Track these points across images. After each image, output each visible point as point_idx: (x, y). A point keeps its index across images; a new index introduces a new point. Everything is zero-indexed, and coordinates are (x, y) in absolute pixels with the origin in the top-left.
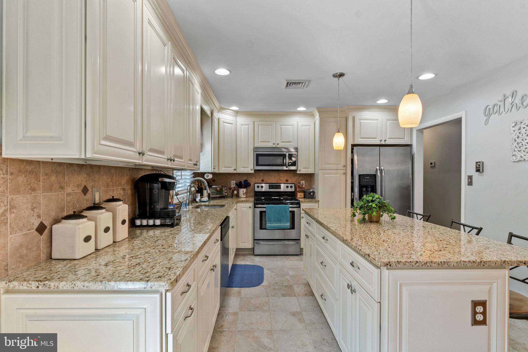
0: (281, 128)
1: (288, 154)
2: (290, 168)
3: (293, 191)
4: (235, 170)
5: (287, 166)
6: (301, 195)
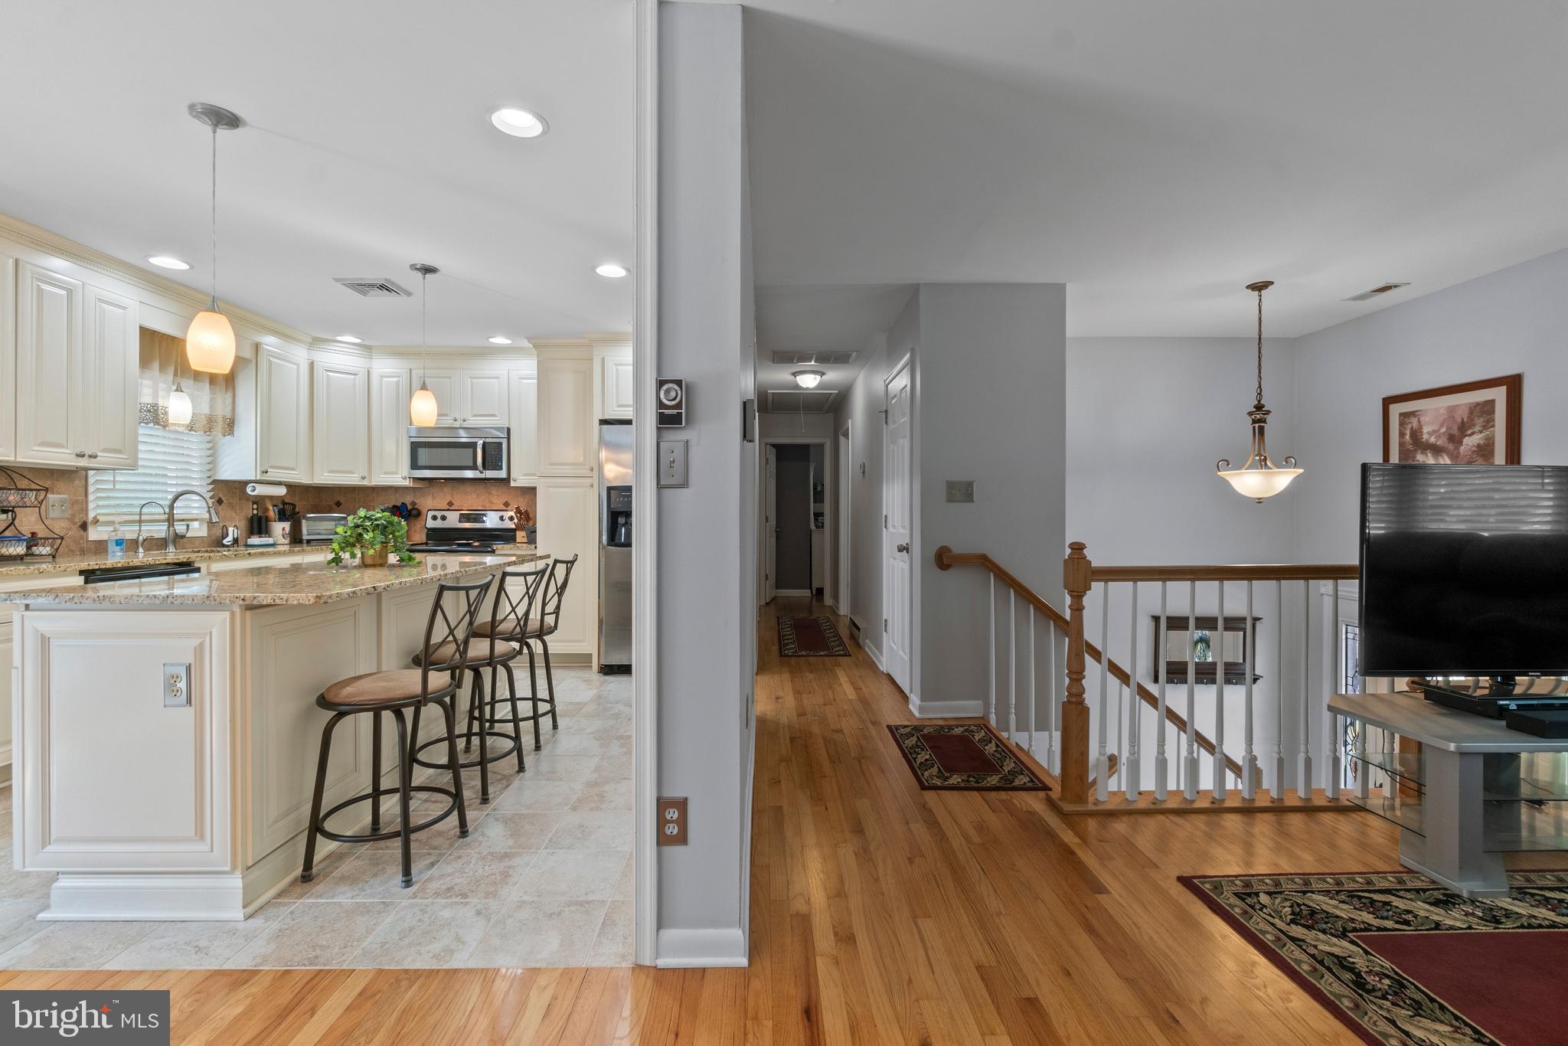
0: (472, 383)
1: (481, 442)
2: (489, 474)
3: (514, 526)
4: (364, 478)
5: (481, 469)
6: (524, 537)
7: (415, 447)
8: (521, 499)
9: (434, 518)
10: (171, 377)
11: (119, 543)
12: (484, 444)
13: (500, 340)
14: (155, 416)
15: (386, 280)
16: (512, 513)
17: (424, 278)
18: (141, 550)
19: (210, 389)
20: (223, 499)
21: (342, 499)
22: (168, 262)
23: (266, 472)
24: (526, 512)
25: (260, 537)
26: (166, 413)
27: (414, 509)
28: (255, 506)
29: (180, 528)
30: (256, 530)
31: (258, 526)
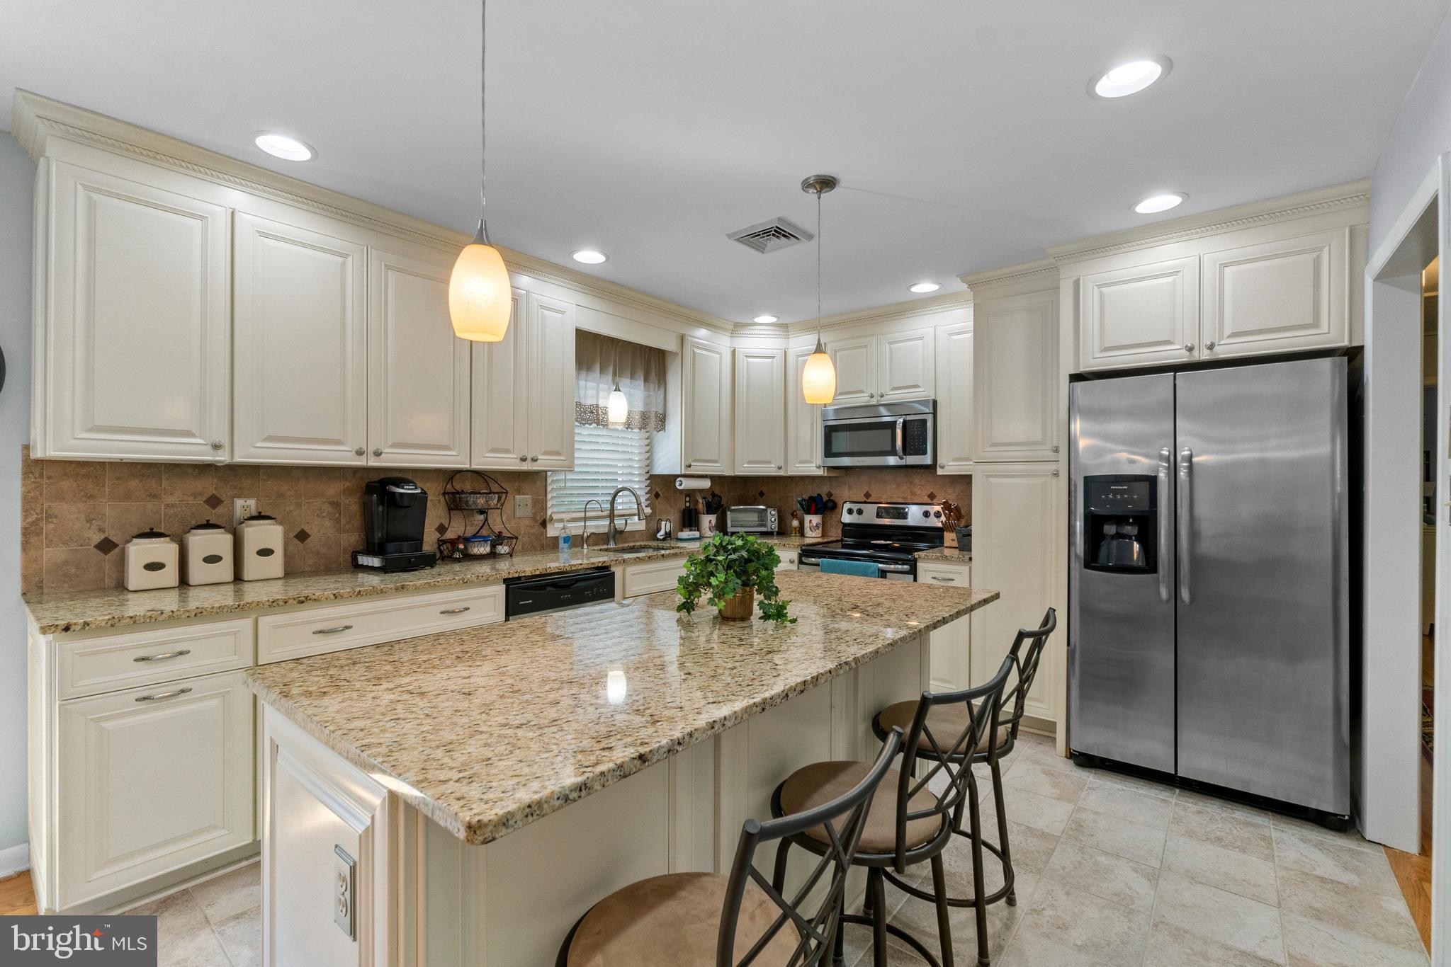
0: (892, 350)
1: (901, 420)
2: (912, 460)
3: (940, 525)
4: (780, 468)
5: (901, 454)
6: (953, 540)
7: (830, 431)
8: (950, 491)
9: (850, 511)
10: (610, 378)
11: (566, 539)
12: (905, 423)
13: (925, 287)
14: (594, 416)
15: (779, 219)
16: (938, 508)
17: (819, 198)
18: (585, 546)
19: (644, 386)
20: (660, 493)
21: (765, 490)
22: (589, 257)
23: (690, 466)
24: (957, 508)
25: (690, 530)
26: (606, 414)
27: (830, 500)
28: (688, 499)
29: (619, 523)
30: (687, 523)
31: (690, 519)
